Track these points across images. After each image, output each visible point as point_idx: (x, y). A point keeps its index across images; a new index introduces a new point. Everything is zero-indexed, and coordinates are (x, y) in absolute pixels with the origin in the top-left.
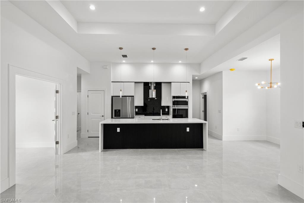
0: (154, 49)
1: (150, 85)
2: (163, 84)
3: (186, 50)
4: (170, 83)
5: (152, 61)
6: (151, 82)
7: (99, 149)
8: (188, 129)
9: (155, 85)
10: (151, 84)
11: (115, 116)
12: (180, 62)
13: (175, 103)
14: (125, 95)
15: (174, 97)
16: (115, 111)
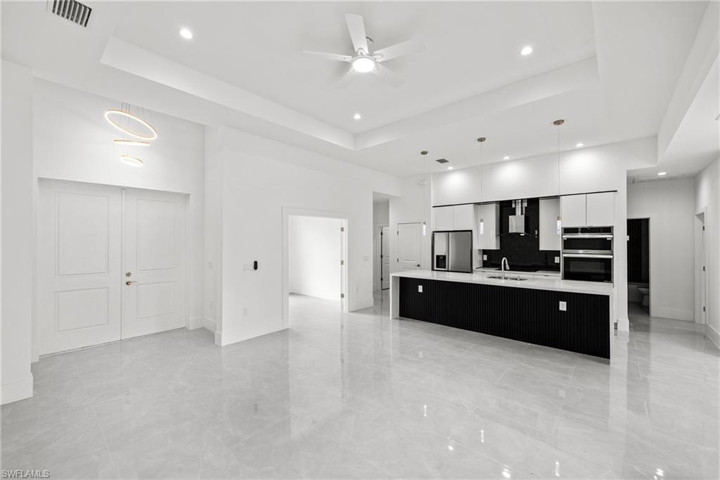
0: (481, 140)
1: (513, 206)
2: (541, 202)
3: (559, 124)
4: (557, 197)
5: (507, 158)
6: (515, 200)
7: (389, 315)
8: (563, 305)
9: (525, 205)
10: (515, 203)
11: (437, 267)
12: (580, 145)
13: (568, 244)
14: (455, 229)
15: (567, 231)
16: (438, 257)
